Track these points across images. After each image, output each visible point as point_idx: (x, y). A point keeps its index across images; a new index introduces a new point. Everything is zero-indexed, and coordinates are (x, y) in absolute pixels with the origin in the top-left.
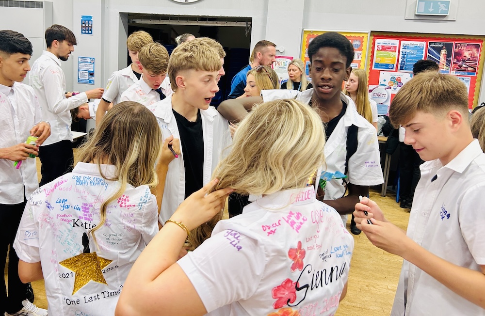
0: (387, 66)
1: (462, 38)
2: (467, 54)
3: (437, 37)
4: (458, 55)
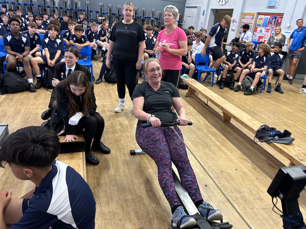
0: (259, 25)
1: (279, 14)
2: (280, 21)
3: (273, 14)
4: (278, 21)
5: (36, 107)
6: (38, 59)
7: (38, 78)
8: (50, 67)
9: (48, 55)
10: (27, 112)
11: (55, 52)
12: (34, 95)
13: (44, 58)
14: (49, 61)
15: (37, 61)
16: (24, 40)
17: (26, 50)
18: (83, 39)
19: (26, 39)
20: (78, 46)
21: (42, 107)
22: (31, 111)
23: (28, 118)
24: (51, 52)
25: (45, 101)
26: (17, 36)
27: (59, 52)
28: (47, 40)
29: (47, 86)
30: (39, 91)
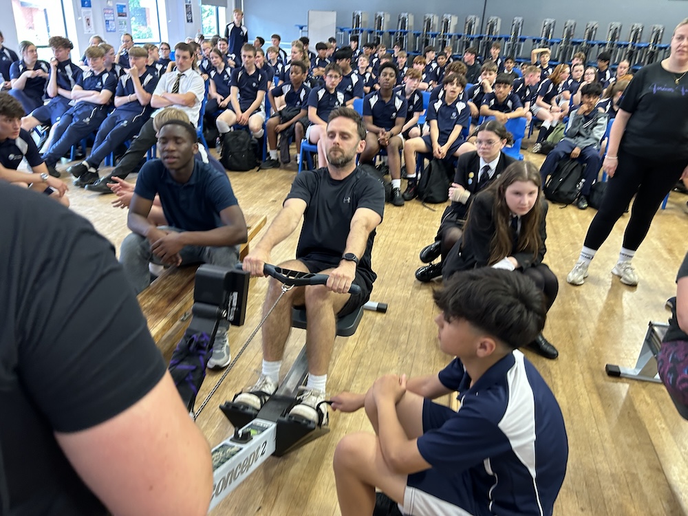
5: (404, 235)
6: (417, 143)
7: (410, 179)
8: (437, 160)
9: (436, 135)
10: (389, 243)
11: (451, 128)
12: (400, 212)
13: (428, 140)
14: (436, 146)
15: (416, 146)
16: (398, 104)
17: (398, 124)
18: (510, 104)
19: (401, 102)
20: (499, 117)
21: (414, 237)
22: (395, 241)
23: (392, 255)
24: (442, 130)
25: (420, 226)
26: (387, 97)
27: (458, 129)
28: (438, 106)
29: (425, 196)
30: (408, 204)
